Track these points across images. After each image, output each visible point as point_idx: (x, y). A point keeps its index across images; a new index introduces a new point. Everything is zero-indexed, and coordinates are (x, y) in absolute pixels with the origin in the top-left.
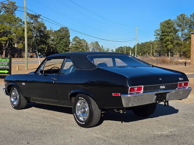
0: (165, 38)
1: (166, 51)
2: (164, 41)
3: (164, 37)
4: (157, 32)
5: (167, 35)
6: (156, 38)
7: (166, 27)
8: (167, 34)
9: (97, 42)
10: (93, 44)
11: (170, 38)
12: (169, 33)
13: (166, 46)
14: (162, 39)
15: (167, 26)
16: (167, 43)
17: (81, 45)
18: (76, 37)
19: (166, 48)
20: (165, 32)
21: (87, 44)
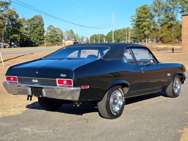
0: (142, 24)
1: (143, 37)
2: (141, 27)
3: (140, 23)
4: (133, 18)
6: (132, 24)
7: (142, 12)
8: (144, 20)
9: (71, 30)
10: (68, 32)
11: (146, 24)
12: (145, 19)
13: (143, 32)
14: (138, 25)
15: (144, 11)
16: (144, 28)
17: (56, 33)
18: (51, 26)
19: (143, 34)
20: (141, 18)
21: (62, 32)
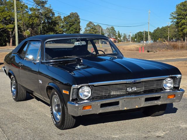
0: (181, 21)
1: (182, 35)
2: (180, 24)
3: (179, 20)
4: (173, 15)
5: (183, 19)
6: (172, 21)
7: (182, 9)
8: (183, 17)
9: (112, 27)
10: (109, 29)
11: (186, 21)
12: (185, 16)
13: (182, 30)
14: (177, 23)
16: (183, 26)
17: (95, 31)
18: (90, 23)
19: (181, 33)
20: (180, 15)
21: (102, 29)
